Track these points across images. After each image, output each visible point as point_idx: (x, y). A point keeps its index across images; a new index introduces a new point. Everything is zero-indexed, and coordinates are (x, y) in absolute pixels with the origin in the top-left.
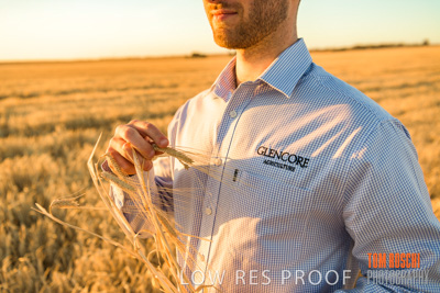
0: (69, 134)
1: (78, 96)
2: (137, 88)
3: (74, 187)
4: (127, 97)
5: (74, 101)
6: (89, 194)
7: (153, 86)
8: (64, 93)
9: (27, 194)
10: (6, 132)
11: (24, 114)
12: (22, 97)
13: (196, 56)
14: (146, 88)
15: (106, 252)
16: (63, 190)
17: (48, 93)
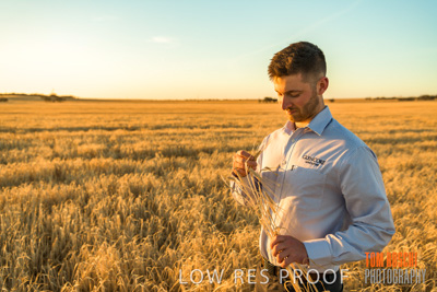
0: (165, 160)
1: (171, 131)
2: (218, 126)
3: (175, 197)
4: (209, 133)
5: (167, 134)
6: (185, 202)
7: (230, 126)
8: (158, 127)
9: (141, 200)
10: (119, 155)
11: (132, 142)
12: (127, 129)
13: (268, 100)
14: (224, 127)
15: (200, 240)
16: (166, 199)
17: (146, 127)
